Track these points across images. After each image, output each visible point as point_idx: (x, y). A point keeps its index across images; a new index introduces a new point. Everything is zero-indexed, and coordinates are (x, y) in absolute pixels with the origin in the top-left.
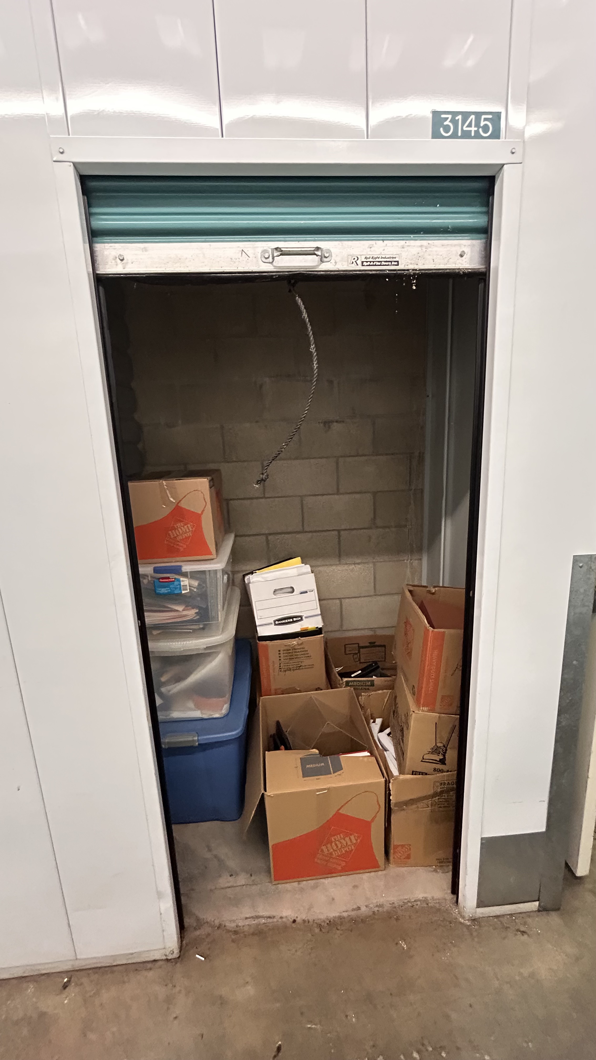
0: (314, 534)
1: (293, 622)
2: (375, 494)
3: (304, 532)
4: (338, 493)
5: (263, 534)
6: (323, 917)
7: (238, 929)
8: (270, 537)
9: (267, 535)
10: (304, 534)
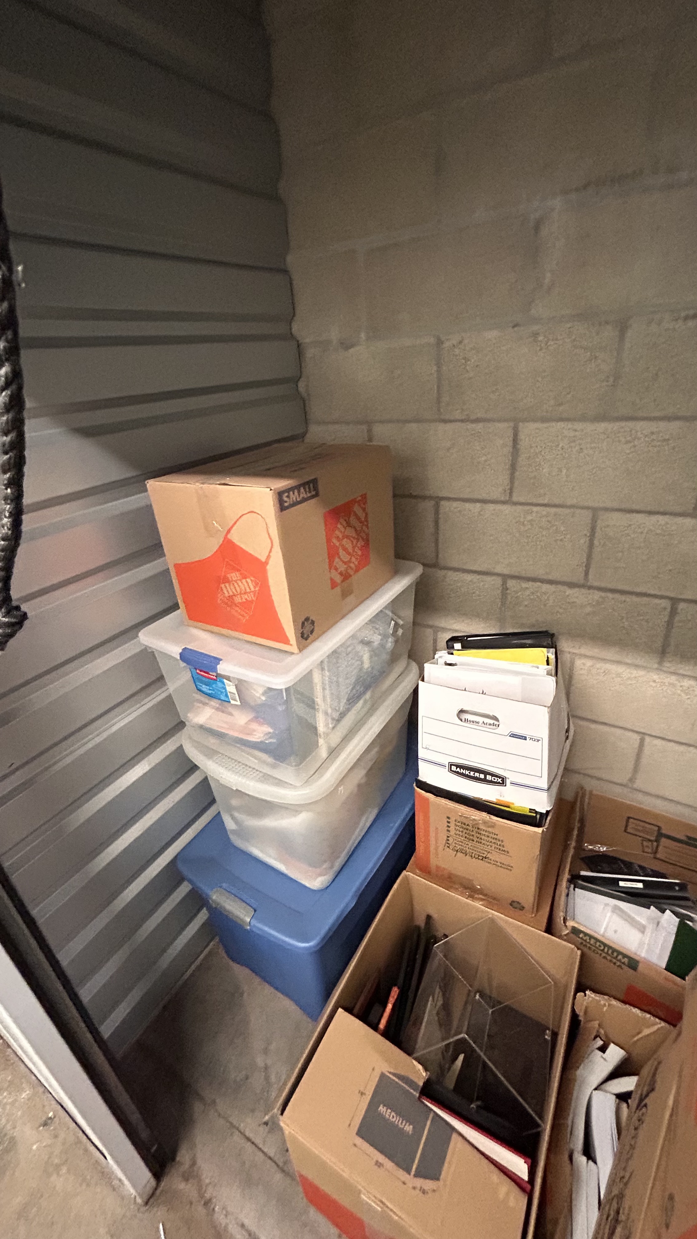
0: (610, 595)
1: (485, 781)
3: (588, 587)
5: (498, 575)
7: (224, 1232)
8: (511, 583)
9: (505, 577)
10: (584, 591)
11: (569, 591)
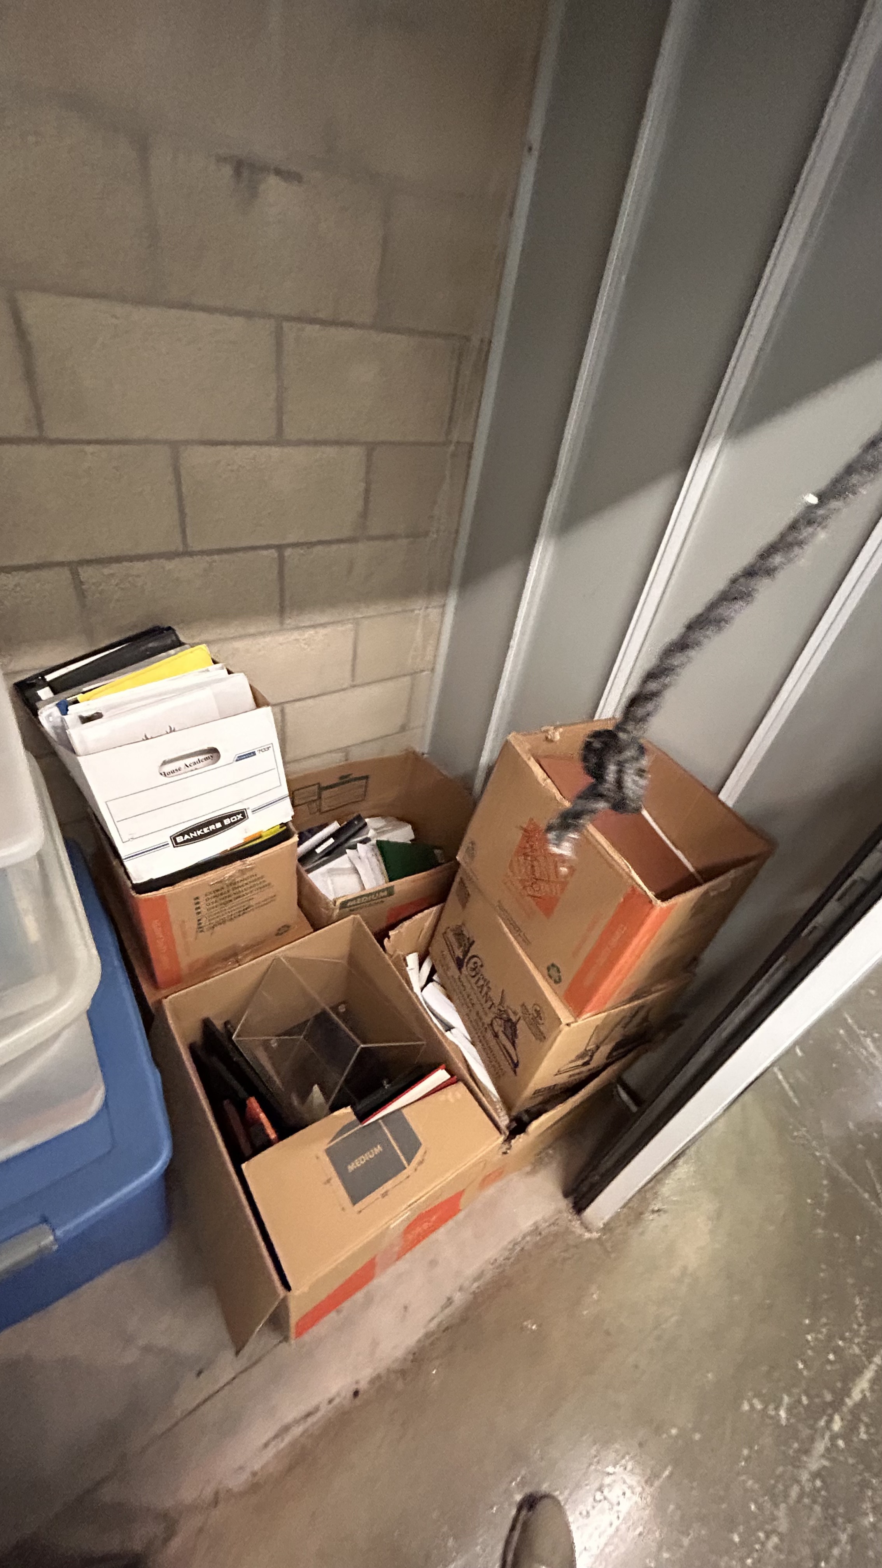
0: (216, 557)
1: (224, 828)
2: (371, 448)
3: (187, 553)
4: (279, 440)
5: (61, 564)
6: (400, 1353)
7: (257, 1478)
8: (86, 573)
9: (74, 567)
10: (187, 559)
11: (170, 565)
